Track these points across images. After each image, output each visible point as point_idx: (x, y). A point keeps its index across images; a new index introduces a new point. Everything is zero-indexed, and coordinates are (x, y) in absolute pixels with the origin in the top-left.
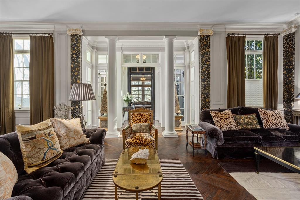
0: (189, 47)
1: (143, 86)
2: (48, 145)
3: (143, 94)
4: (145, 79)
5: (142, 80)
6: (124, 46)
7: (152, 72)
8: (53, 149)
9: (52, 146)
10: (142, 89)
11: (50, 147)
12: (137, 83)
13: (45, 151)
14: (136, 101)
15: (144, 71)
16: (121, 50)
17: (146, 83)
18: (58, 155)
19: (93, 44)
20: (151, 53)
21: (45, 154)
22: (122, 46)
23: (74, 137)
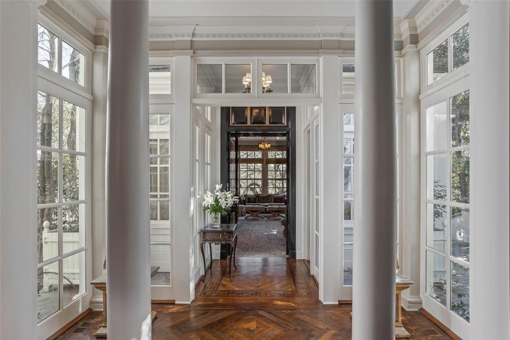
0: (417, 36)
1: (265, 161)
3: (265, 179)
4: (269, 145)
5: (261, 149)
6: (202, 36)
7: (290, 126)
10: (263, 167)
12: (252, 155)
14: (250, 193)
15: (267, 124)
16: (191, 49)
17: (271, 155)
19: (96, 29)
20: (289, 60)
22: (194, 35)
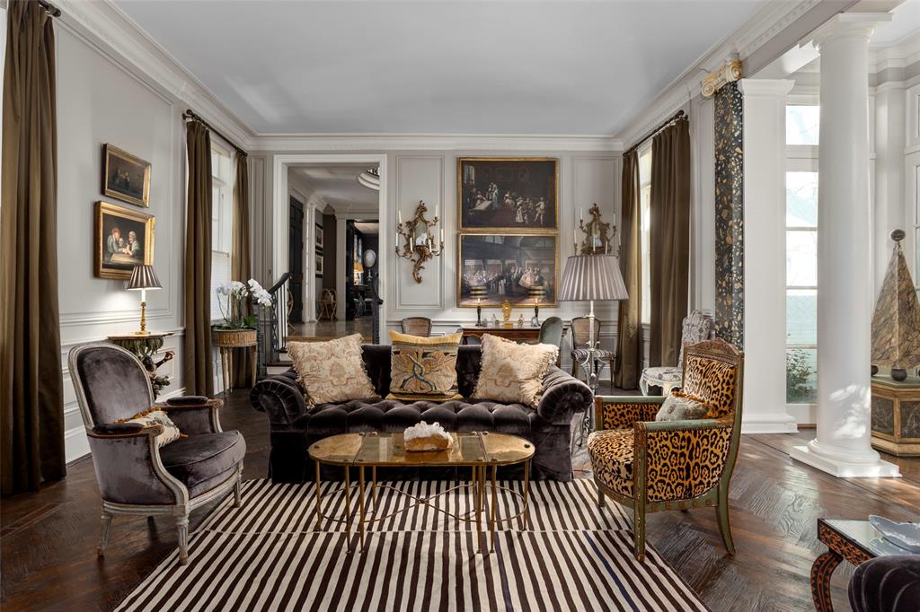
2: (414, 370)
8: (423, 380)
9: (421, 374)
11: (415, 374)
13: (406, 377)
18: (430, 395)
21: (405, 381)
23: (496, 381)
